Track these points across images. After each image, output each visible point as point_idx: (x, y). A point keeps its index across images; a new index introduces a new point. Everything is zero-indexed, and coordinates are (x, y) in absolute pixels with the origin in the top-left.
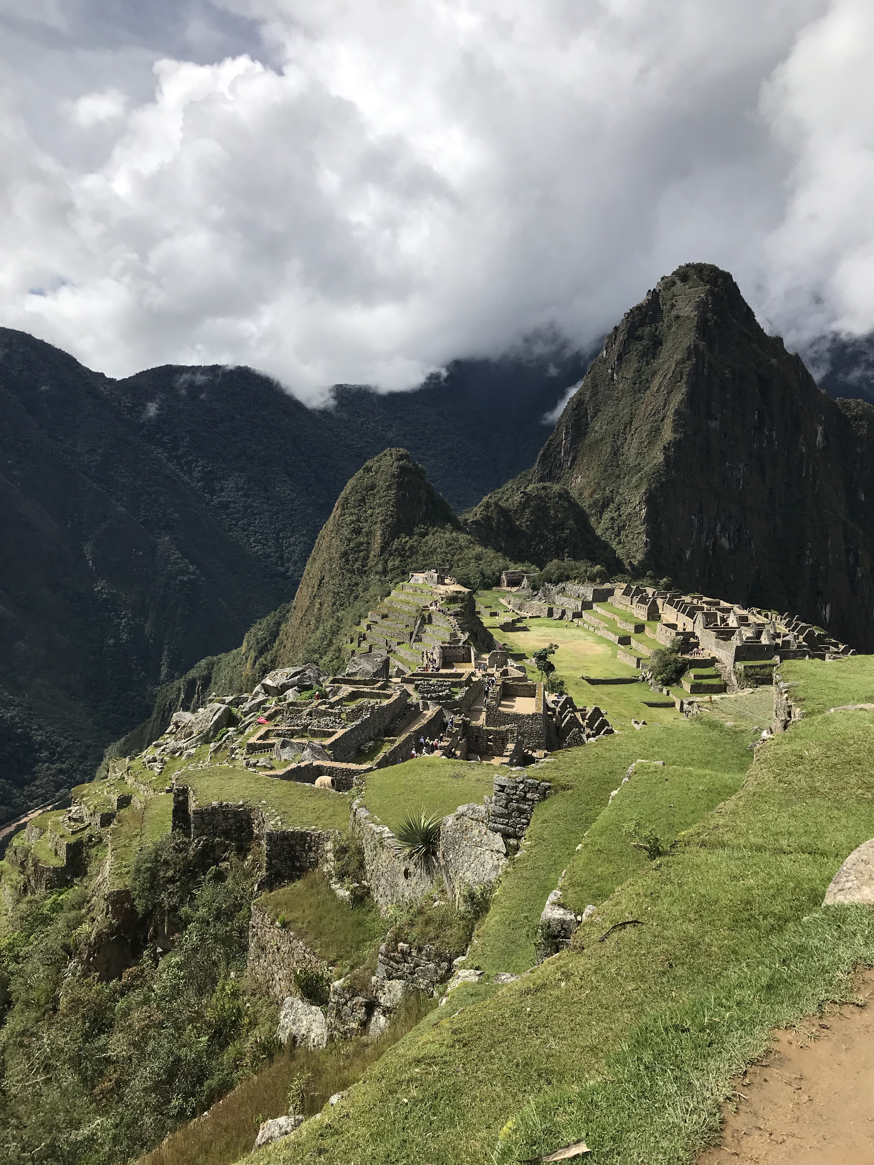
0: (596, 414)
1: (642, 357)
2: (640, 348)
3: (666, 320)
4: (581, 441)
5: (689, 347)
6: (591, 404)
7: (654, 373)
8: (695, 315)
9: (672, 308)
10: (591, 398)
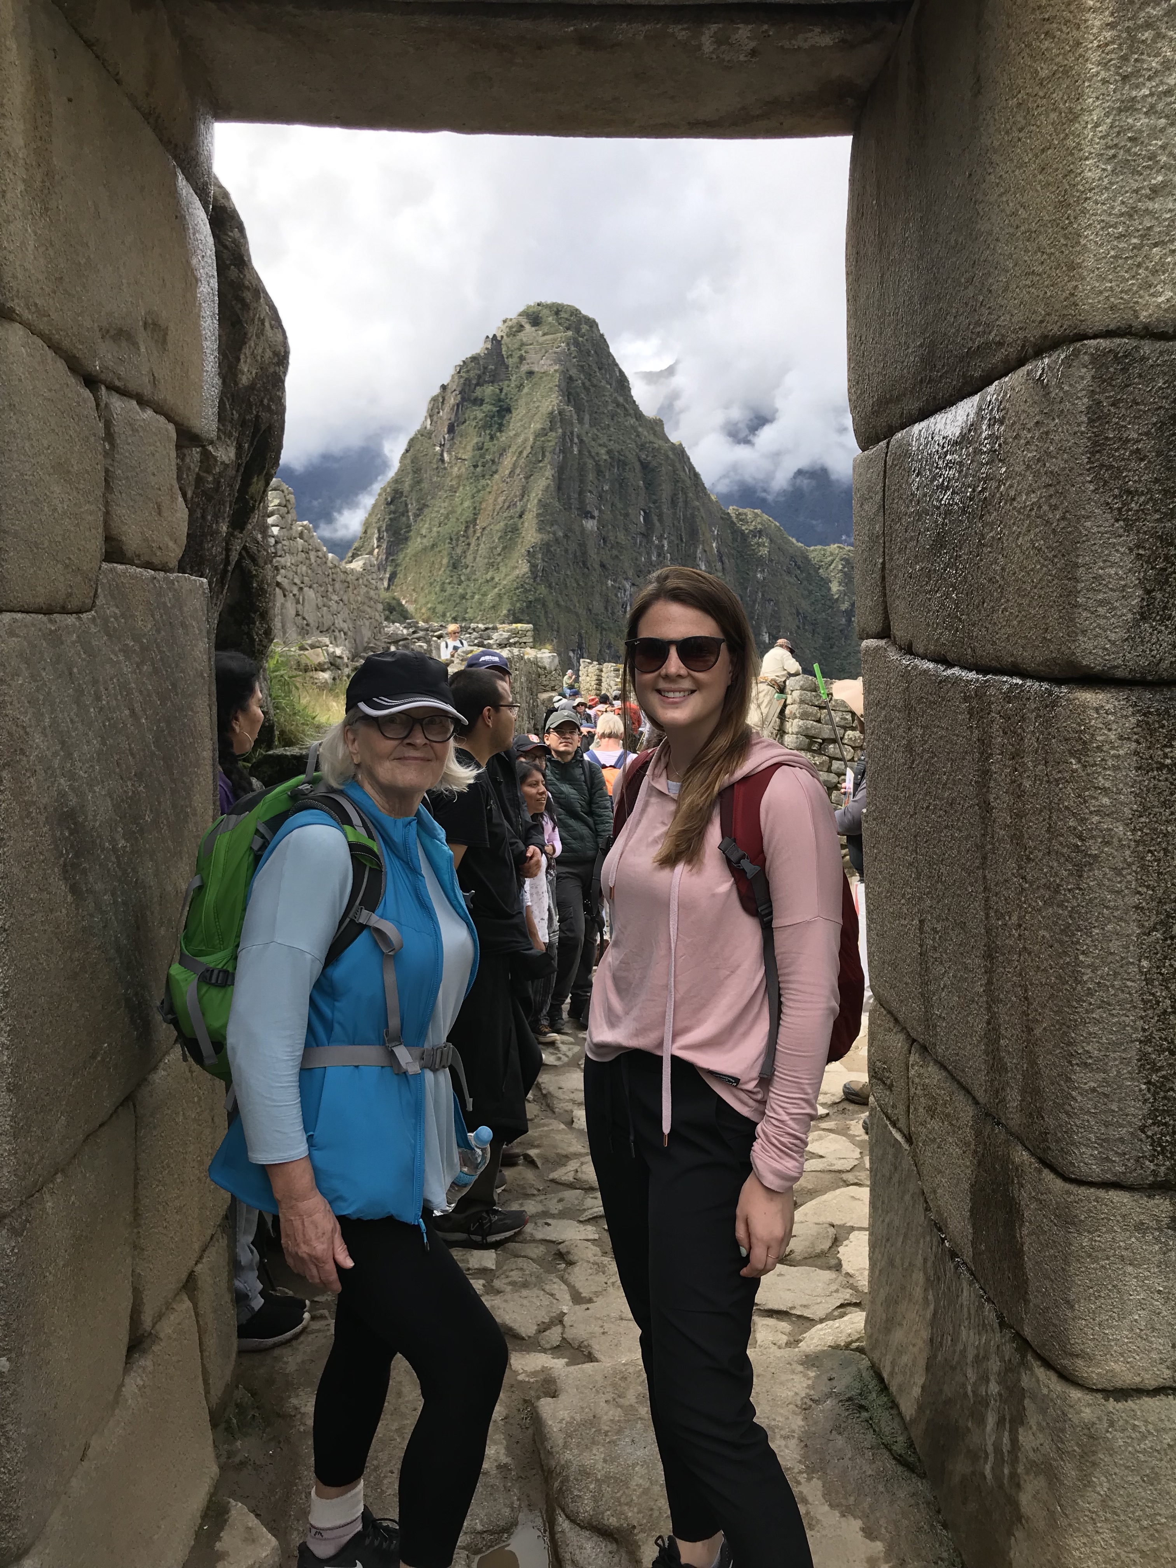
0: (420, 510)
1: (484, 427)
2: (480, 415)
3: (513, 378)
4: (402, 549)
5: (552, 413)
6: (414, 495)
7: (503, 451)
8: (556, 371)
9: (521, 363)
10: (412, 487)
